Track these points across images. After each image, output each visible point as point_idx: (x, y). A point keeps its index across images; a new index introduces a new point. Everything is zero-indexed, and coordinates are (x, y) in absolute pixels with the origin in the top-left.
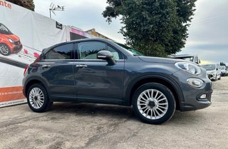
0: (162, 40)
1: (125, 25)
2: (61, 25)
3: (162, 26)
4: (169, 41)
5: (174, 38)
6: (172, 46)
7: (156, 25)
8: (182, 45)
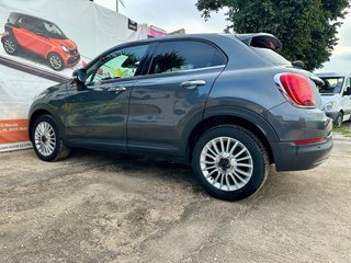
0: (292, 49)
1: (232, 23)
2: (136, 24)
3: (295, 26)
4: (304, 51)
5: (313, 46)
6: (308, 58)
7: (285, 24)
8: (326, 57)
